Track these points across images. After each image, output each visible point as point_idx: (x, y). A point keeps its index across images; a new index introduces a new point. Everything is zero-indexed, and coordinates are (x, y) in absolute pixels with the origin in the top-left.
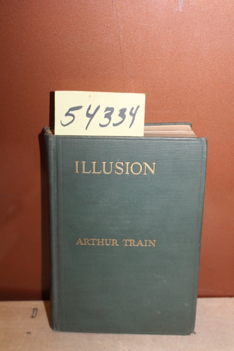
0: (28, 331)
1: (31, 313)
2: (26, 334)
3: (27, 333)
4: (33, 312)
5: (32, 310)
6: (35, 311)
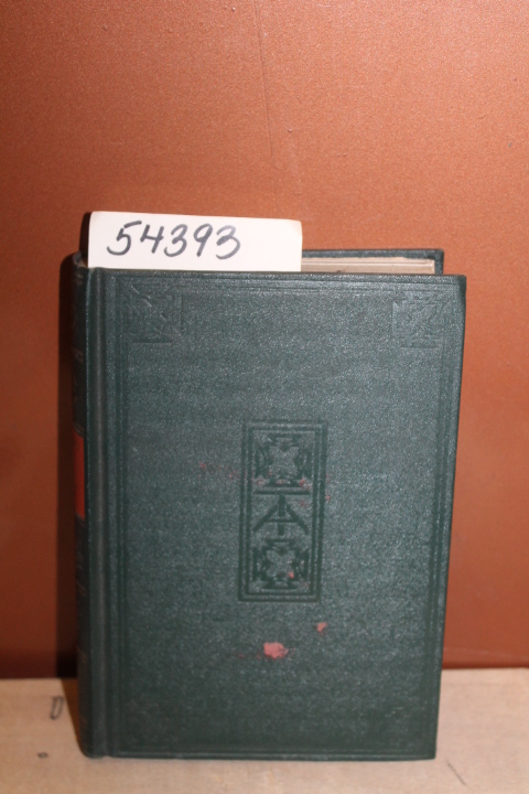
0: (41, 750)
1: (49, 709)
2: (37, 758)
3: (40, 755)
4: (54, 706)
5: (50, 702)
6: (58, 704)
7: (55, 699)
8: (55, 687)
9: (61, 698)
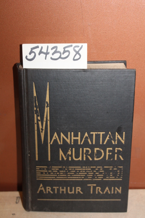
0: (13, 213)
1: (15, 200)
2: (12, 215)
4: (17, 199)
5: (16, 198)
6: (18, 199)
7: (17, 197)
8: (17, 194)
9: (19, 197)
